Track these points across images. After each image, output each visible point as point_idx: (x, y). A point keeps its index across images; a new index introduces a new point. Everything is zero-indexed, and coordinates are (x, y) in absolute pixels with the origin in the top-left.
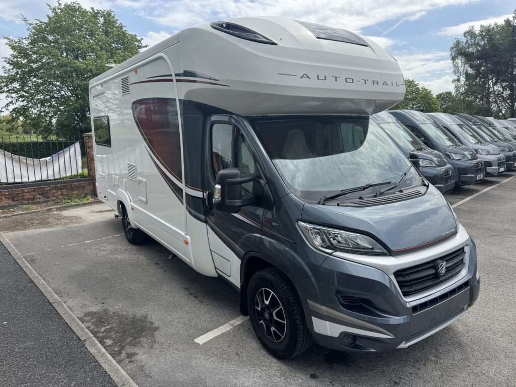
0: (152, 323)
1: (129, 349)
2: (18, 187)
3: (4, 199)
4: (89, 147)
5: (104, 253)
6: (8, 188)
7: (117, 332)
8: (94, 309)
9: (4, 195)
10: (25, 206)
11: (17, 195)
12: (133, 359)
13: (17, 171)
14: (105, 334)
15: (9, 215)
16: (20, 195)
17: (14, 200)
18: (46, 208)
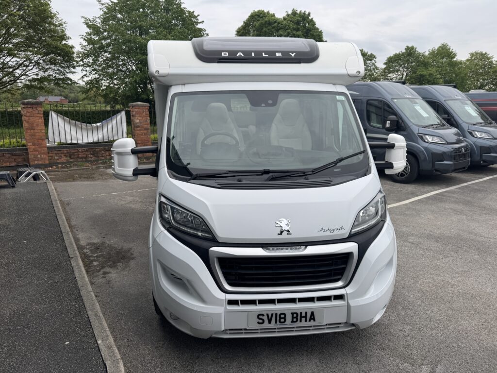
0: (132, 254)
1: (107, 269)
2: (74, 147)
3: (63, 156)
4: (133, 116)
5: (123, 203)
6: (66, 147)
7: (104, 258)
8: (95, 241)
9: (63, 153)
10: (79, 163)
11: (73, 154)
12: (107, 275)
13: (74, 133)
14: (95, 258)
15: (66, 170)
16: (76, 154)
17: (71, 158)
18: (95, 167)
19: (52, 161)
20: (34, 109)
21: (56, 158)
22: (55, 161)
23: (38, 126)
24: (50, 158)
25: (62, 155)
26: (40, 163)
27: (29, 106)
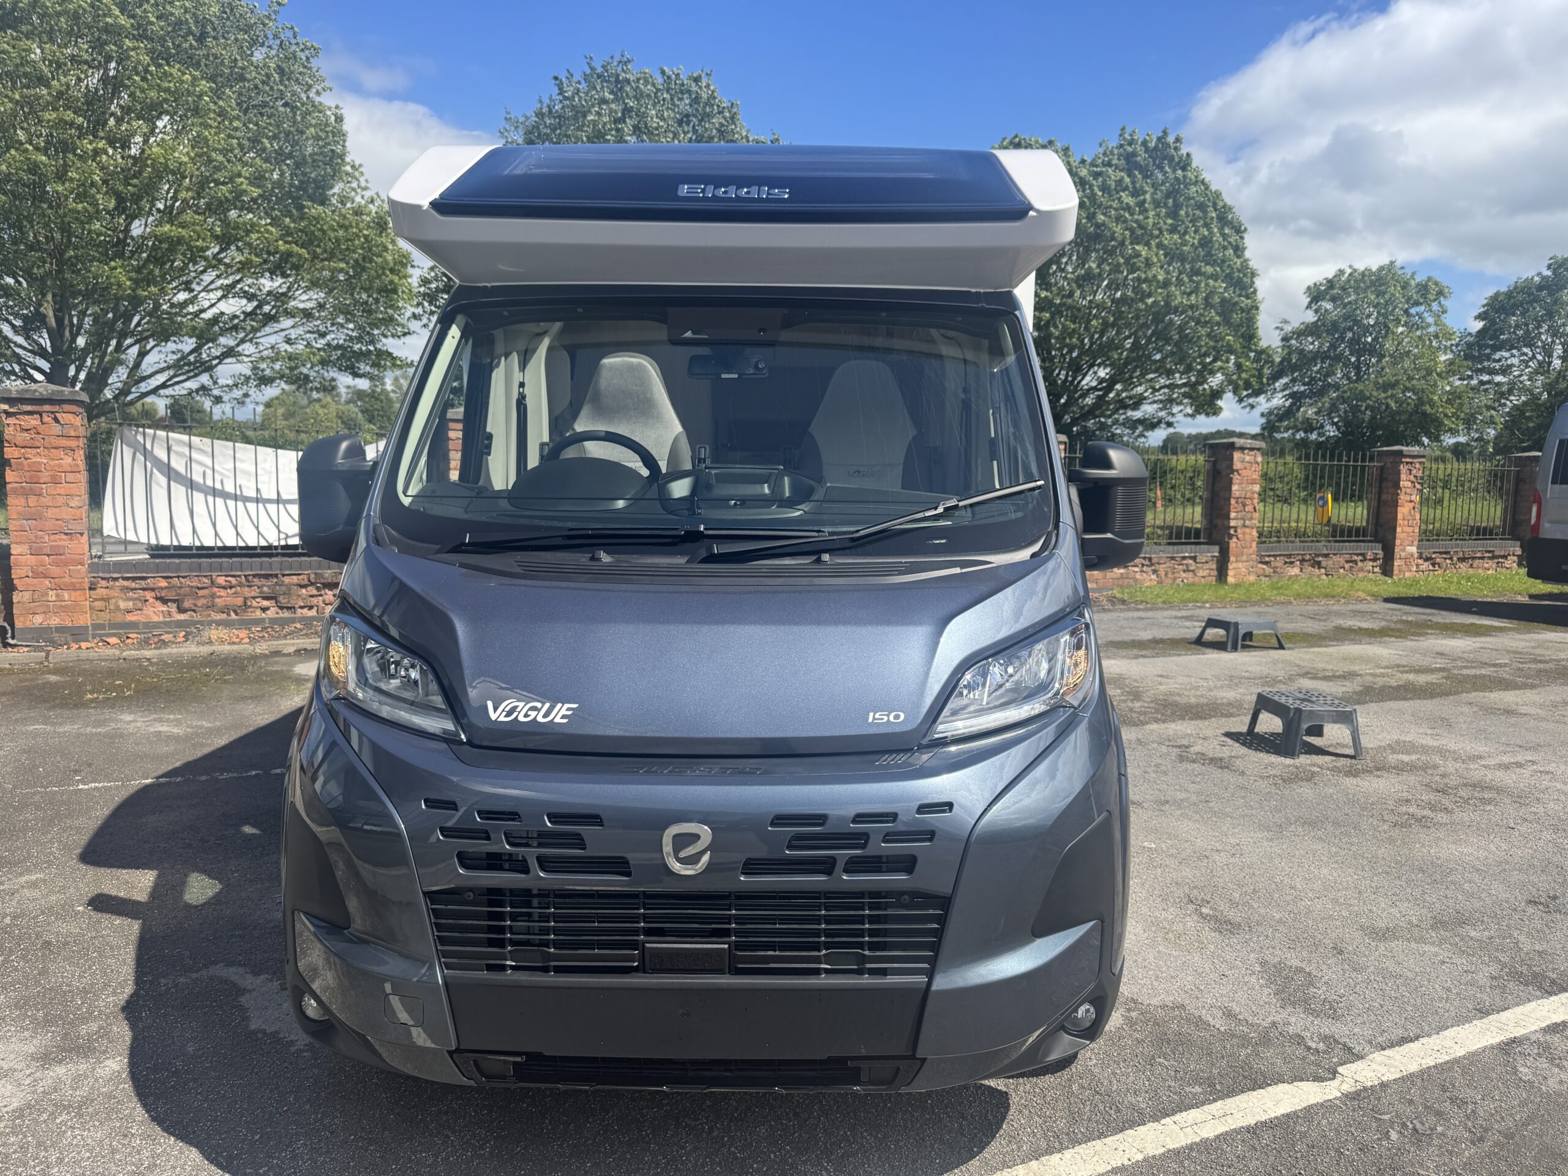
3: (151, 600)
9: (153, 590)
11: (194, 591)
16: (201, 593)
17: (181, 610)
19: (105, 617)
20: (46, 419)
21: (122, 605)
22: (119, 618)
23: (56, 482)
24: (97, 603)
25: (149, 595)
26: (55, 621)
27: (29, 408)
